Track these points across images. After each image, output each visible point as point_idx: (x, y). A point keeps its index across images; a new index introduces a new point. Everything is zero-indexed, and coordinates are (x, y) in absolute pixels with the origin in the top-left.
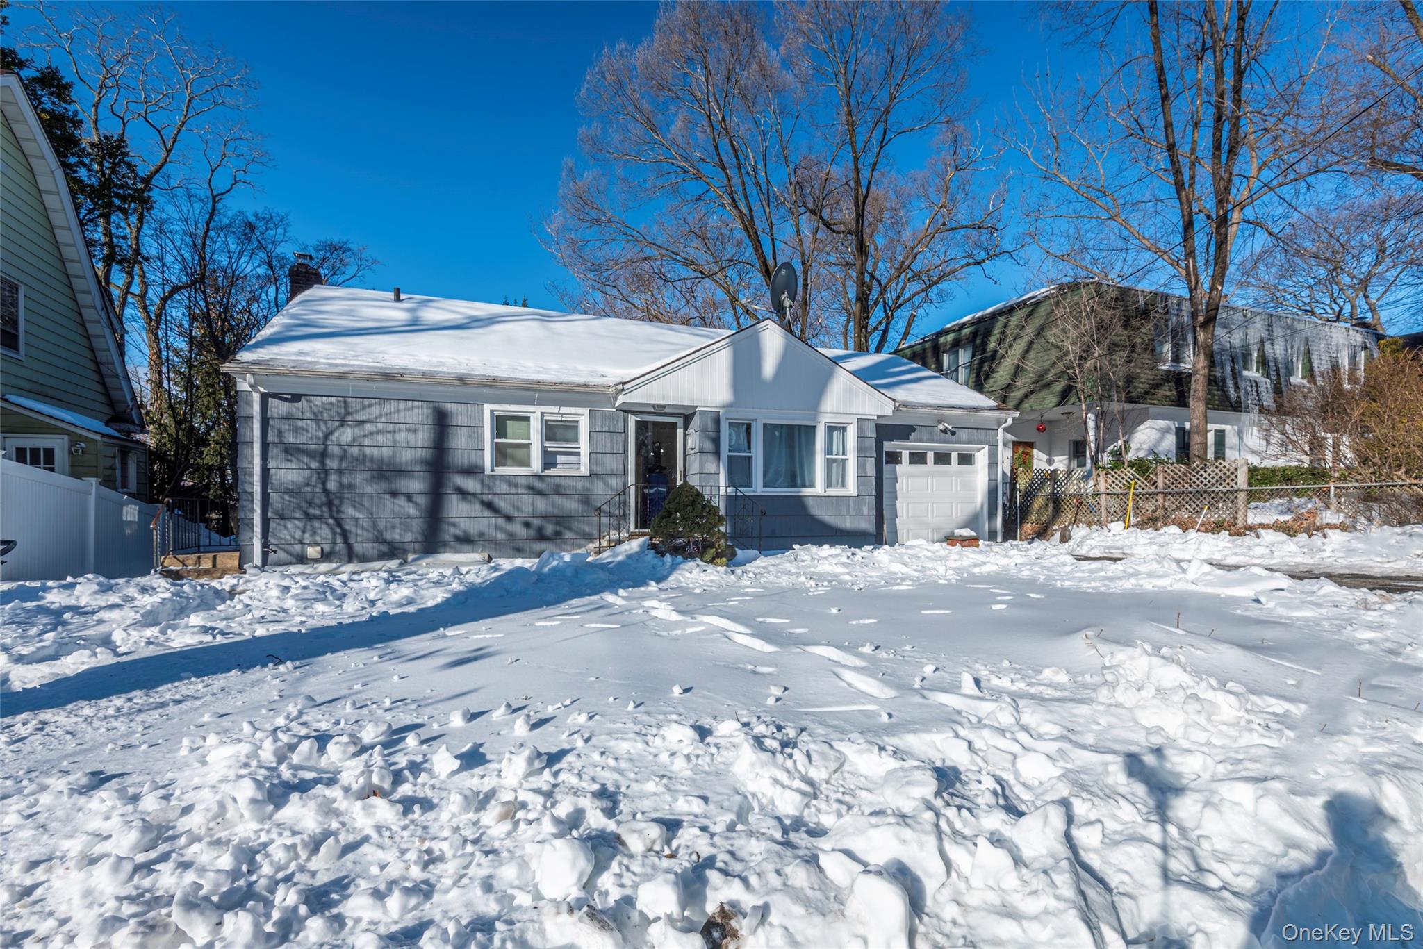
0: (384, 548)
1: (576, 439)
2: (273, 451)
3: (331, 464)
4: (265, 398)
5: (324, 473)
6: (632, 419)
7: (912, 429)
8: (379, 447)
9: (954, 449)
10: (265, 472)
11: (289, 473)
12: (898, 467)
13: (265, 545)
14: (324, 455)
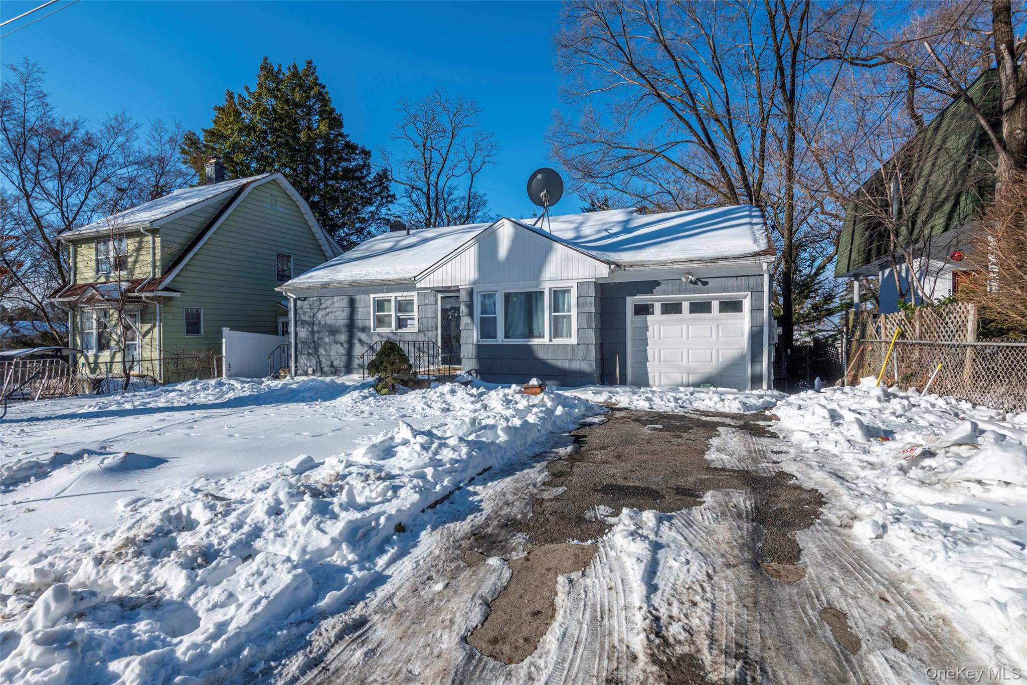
0: (333, 370)
1: (412, 311)
2: (299, 323)
3: (316, 328)
4: (295, 300)
5: (313, 332)
6: (440, 296)
7: (657, 283)
8: (330, 320)
9: (715, 298)
10: (296, 333)
11: (303, 333)
12: (649, 317)
13: (296, 367)
14: (313, 324)
